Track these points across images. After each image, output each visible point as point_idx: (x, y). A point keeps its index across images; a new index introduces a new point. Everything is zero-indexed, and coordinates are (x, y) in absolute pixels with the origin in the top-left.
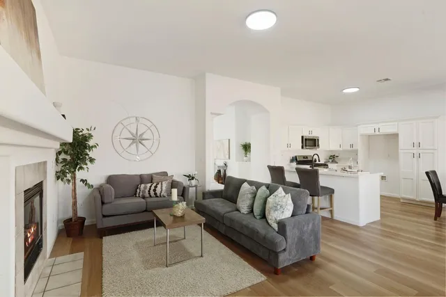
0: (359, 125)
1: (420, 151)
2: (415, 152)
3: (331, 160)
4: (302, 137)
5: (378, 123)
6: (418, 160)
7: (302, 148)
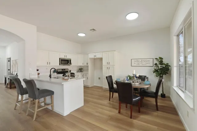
0: (89, 53)
1: (110, 66)
2: (108, 66)
3: (79, 71)
4: (60, 58)
5: (95, 53)
6: (109, 70)
7: (60, 65)
